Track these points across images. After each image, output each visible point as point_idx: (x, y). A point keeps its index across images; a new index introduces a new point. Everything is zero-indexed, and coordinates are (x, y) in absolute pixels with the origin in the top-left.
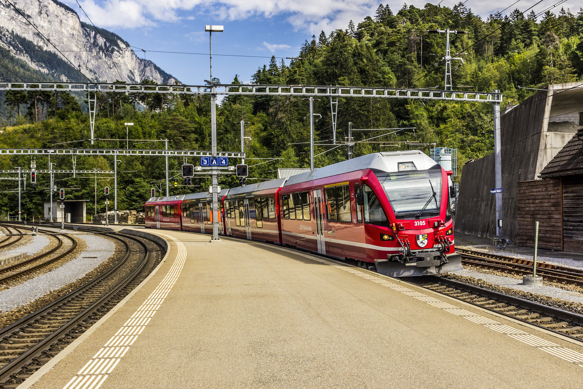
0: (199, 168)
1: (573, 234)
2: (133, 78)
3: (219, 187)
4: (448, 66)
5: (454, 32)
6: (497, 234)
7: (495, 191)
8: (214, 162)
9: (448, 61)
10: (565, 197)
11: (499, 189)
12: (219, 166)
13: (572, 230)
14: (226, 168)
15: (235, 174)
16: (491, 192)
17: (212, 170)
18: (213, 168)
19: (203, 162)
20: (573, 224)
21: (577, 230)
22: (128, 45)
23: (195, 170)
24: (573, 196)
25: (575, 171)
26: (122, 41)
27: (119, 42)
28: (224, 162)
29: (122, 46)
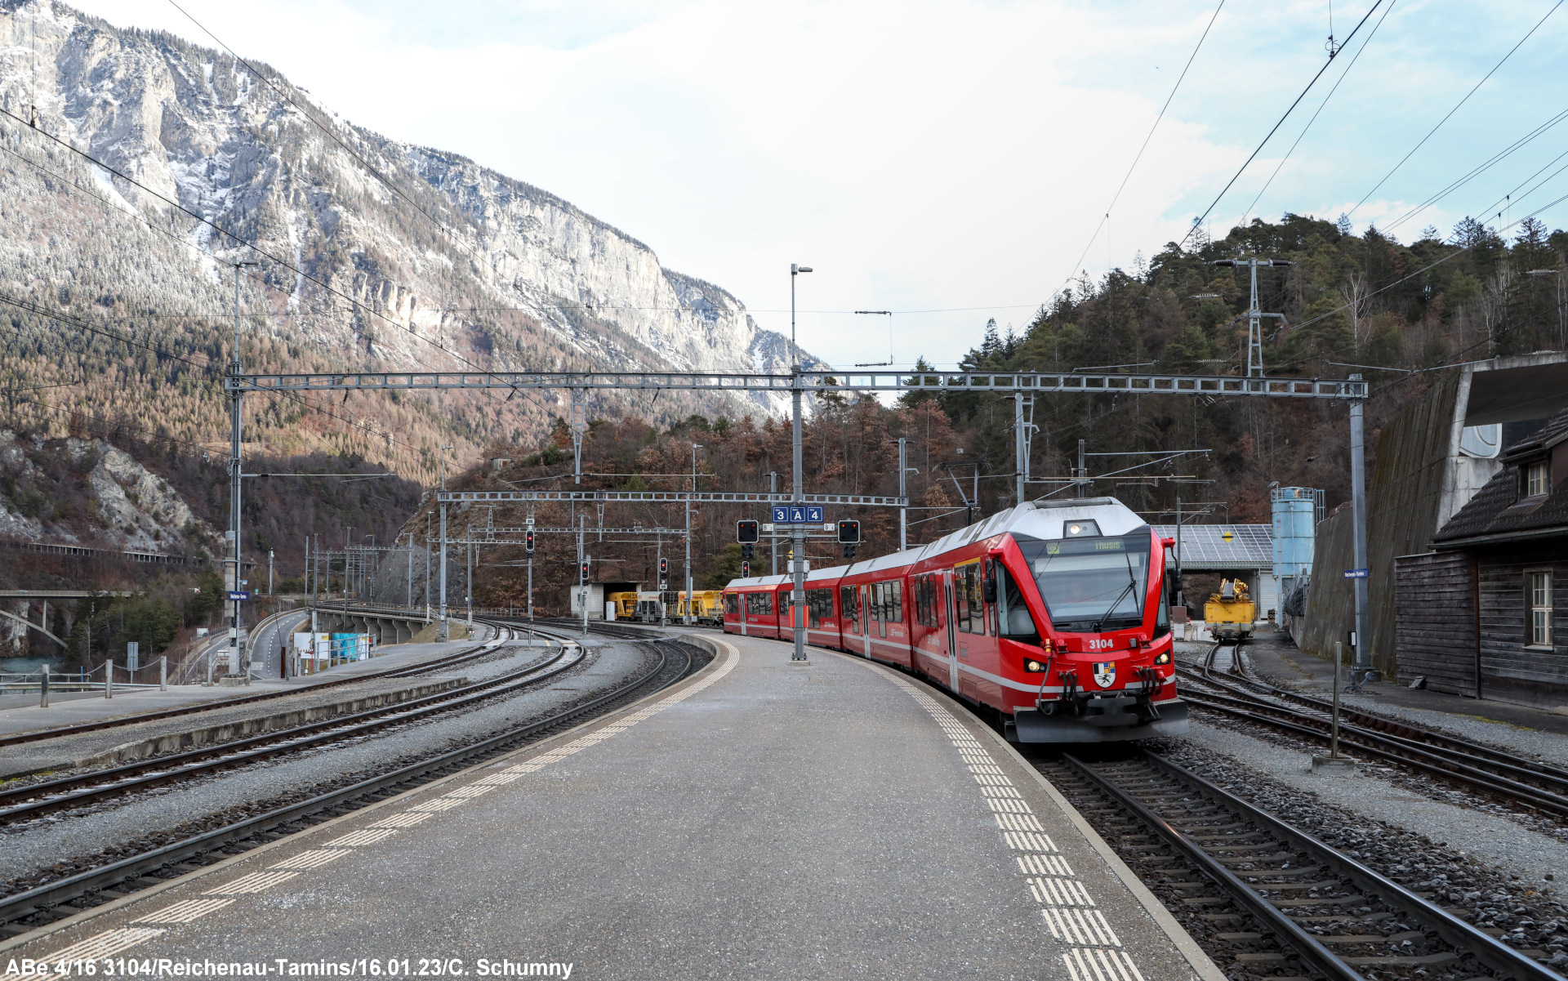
0: (769, 527)
1: (1498, 665)
2: (751, 363)
3: (806, 562)
4: (1255, 331)
5: (1266, 263)
6: (1359, 660)
7: (1353, 575)
8: (798, 515)
9: (1256, 319)
10: (1483, 588)
11: (1360, 570)
12: (806, 523)
13: (1496, 656)
14: (818, 527)
15: (836, 539)
16: (1347, 575)
17: (793, 530)
18: (796, 526)
19: (776, 515)
20: (1499, 643)
21: (1507, 656)
22: (742, 308)
23: (761, 531)
24: (1496, 587)
25: (1496, 536)
26: (733, 299)
27: (727, 301)
28: (815, 516)
29: (732, 307)
